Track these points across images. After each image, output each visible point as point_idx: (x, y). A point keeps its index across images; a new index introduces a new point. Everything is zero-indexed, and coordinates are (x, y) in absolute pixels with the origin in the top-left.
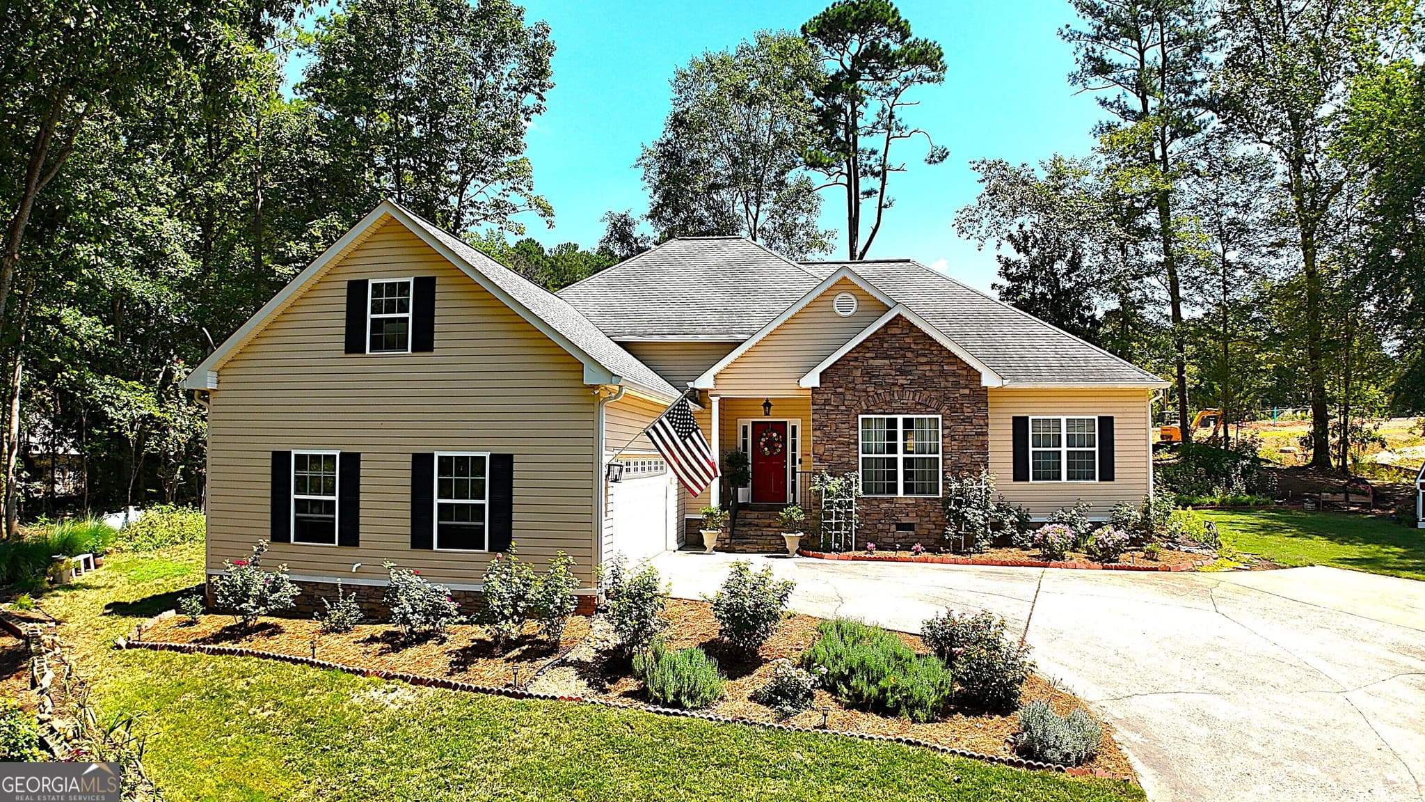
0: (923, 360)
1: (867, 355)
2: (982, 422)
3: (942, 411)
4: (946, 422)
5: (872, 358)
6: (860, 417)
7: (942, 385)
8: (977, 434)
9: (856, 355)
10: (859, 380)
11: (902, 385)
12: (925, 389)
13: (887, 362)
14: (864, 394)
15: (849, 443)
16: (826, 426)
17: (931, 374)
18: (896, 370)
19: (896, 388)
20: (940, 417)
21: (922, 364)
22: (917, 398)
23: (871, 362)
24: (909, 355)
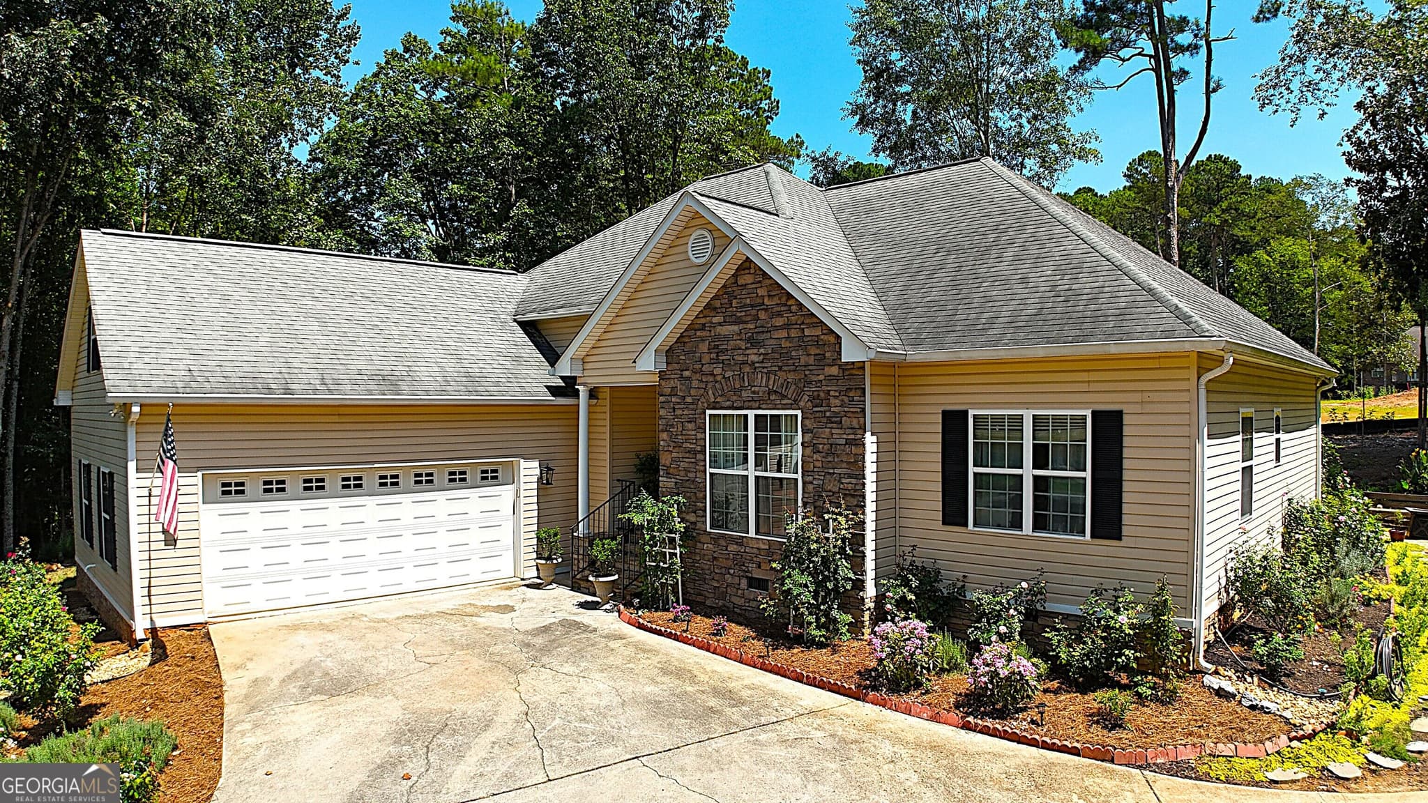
0: (779, 322)
1: (715, 320)
2: (855, 423)
3: (802, 404)
4: (807, 422)
5: (720, 324)
6: (708, 412)
7: (802, 363)
8: (849, 442)
9: (703, 321)
10: (706, 359)
11: (753, 363)
12: (780, 368)
13: (736, 328)
14: (711, 379)
15: (695, 453)
16: (672, 426)
17: (788, 345)
18: (748, 340)
19: (747, 369)
20: (799, 413)
21: (777, 328)
22: (771, 383)
23: (719, 329)
24: (762, 315)
